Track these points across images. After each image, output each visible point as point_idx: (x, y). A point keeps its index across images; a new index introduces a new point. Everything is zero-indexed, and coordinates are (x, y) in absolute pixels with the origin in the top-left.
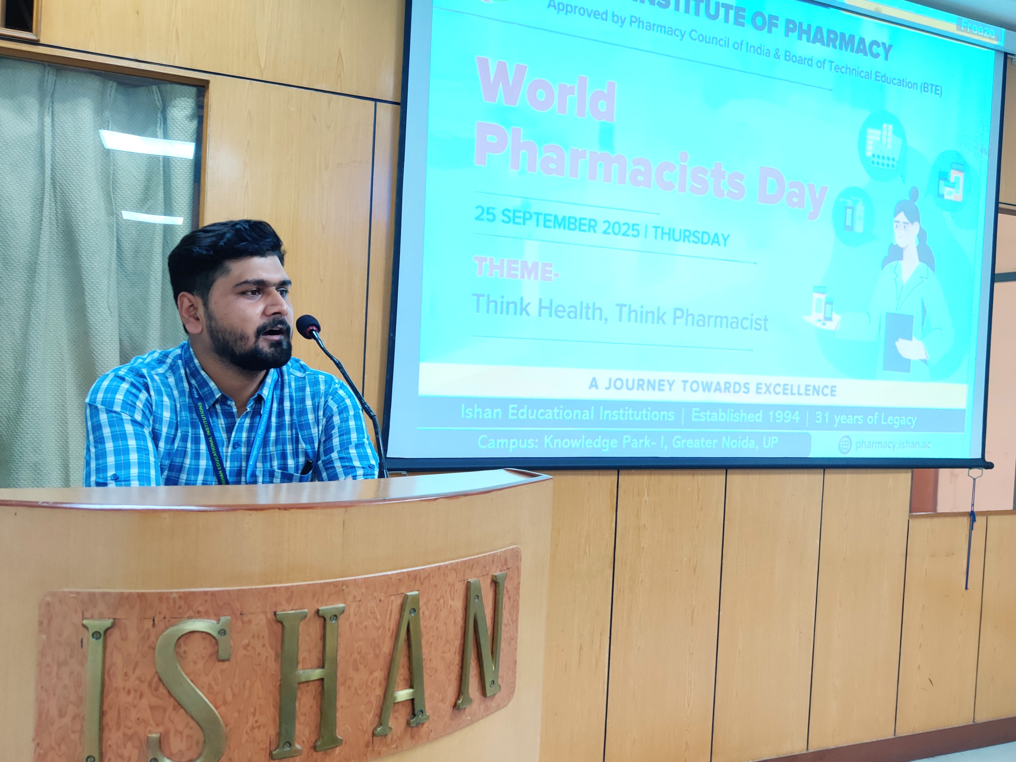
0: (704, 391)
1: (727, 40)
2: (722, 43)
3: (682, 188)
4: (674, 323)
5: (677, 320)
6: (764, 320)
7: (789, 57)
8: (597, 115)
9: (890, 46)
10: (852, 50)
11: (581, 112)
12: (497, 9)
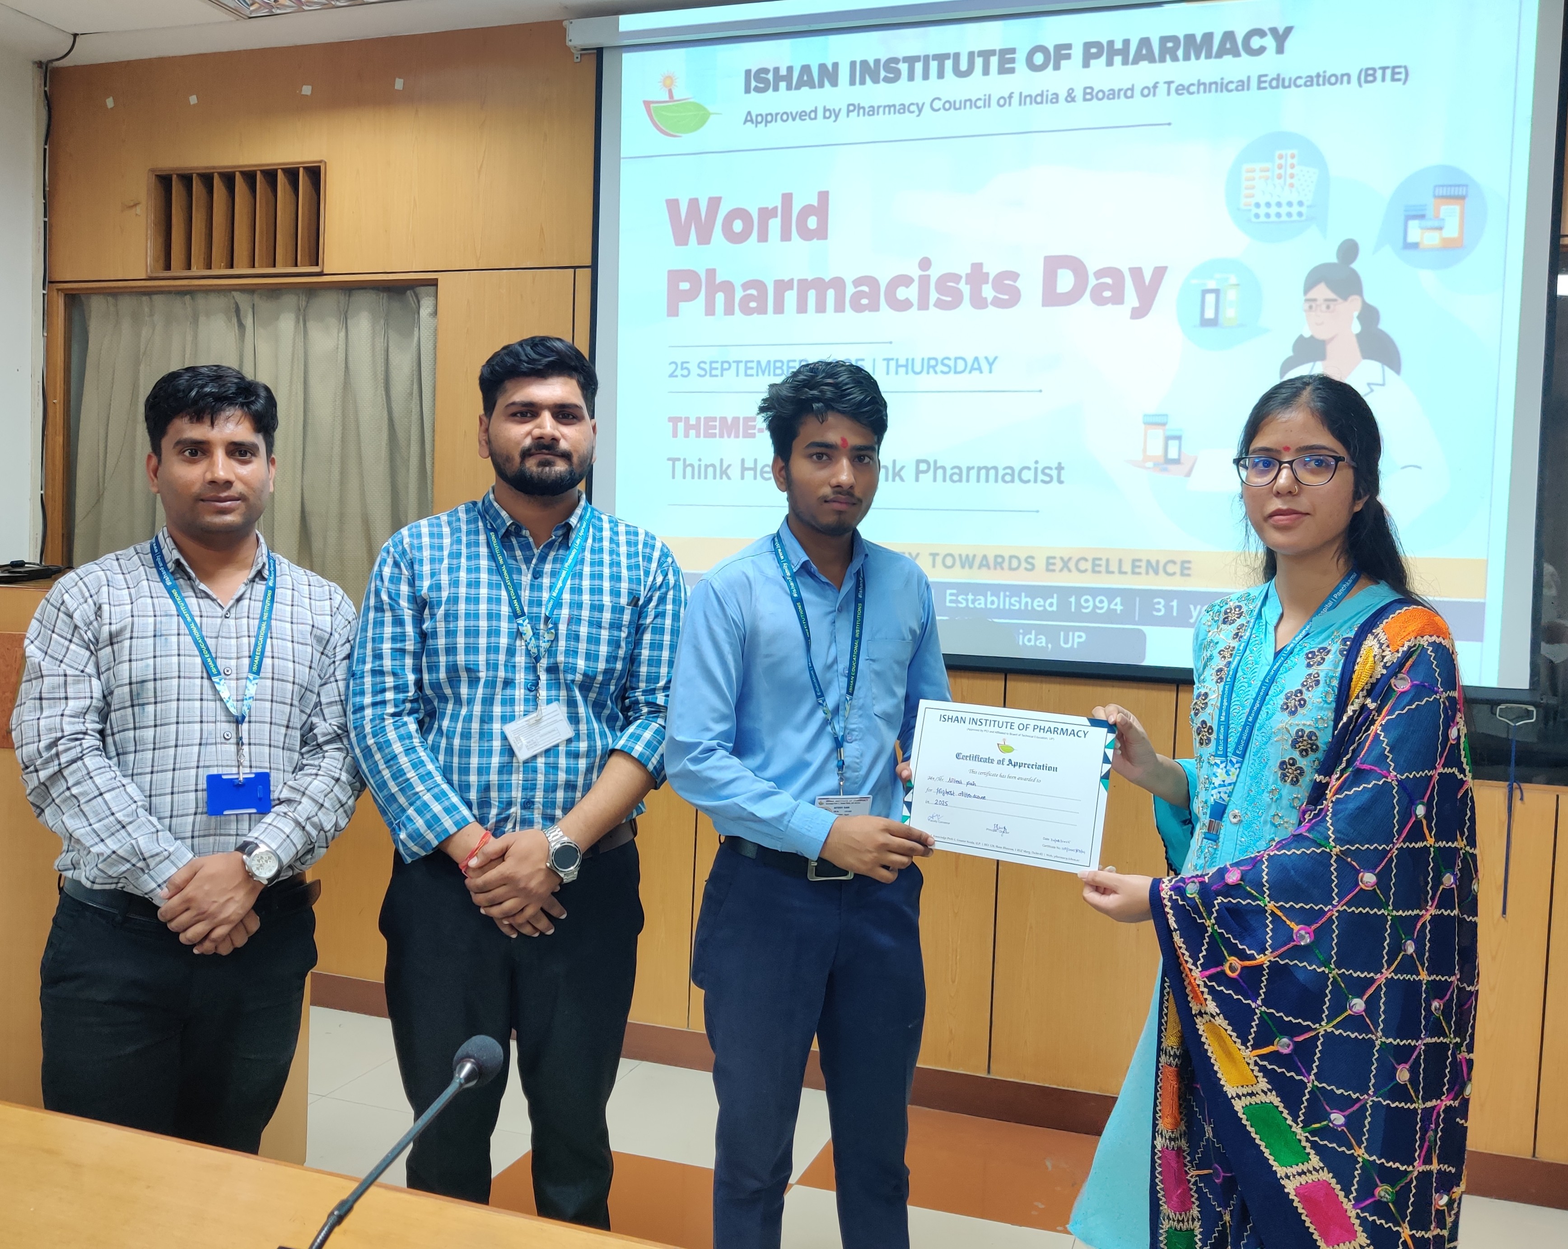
0: (963, 567)
1: (987, 97)
2: (980, 103)
3: (923, 305)
4: (917, 480)
5: (921, 476)
6: (1056, 468)
7: (1090, 94)
8: (807, 235)
9: (1289, 30)
10: (1209, 56)
11: (786, 236)
12: (688, 141)
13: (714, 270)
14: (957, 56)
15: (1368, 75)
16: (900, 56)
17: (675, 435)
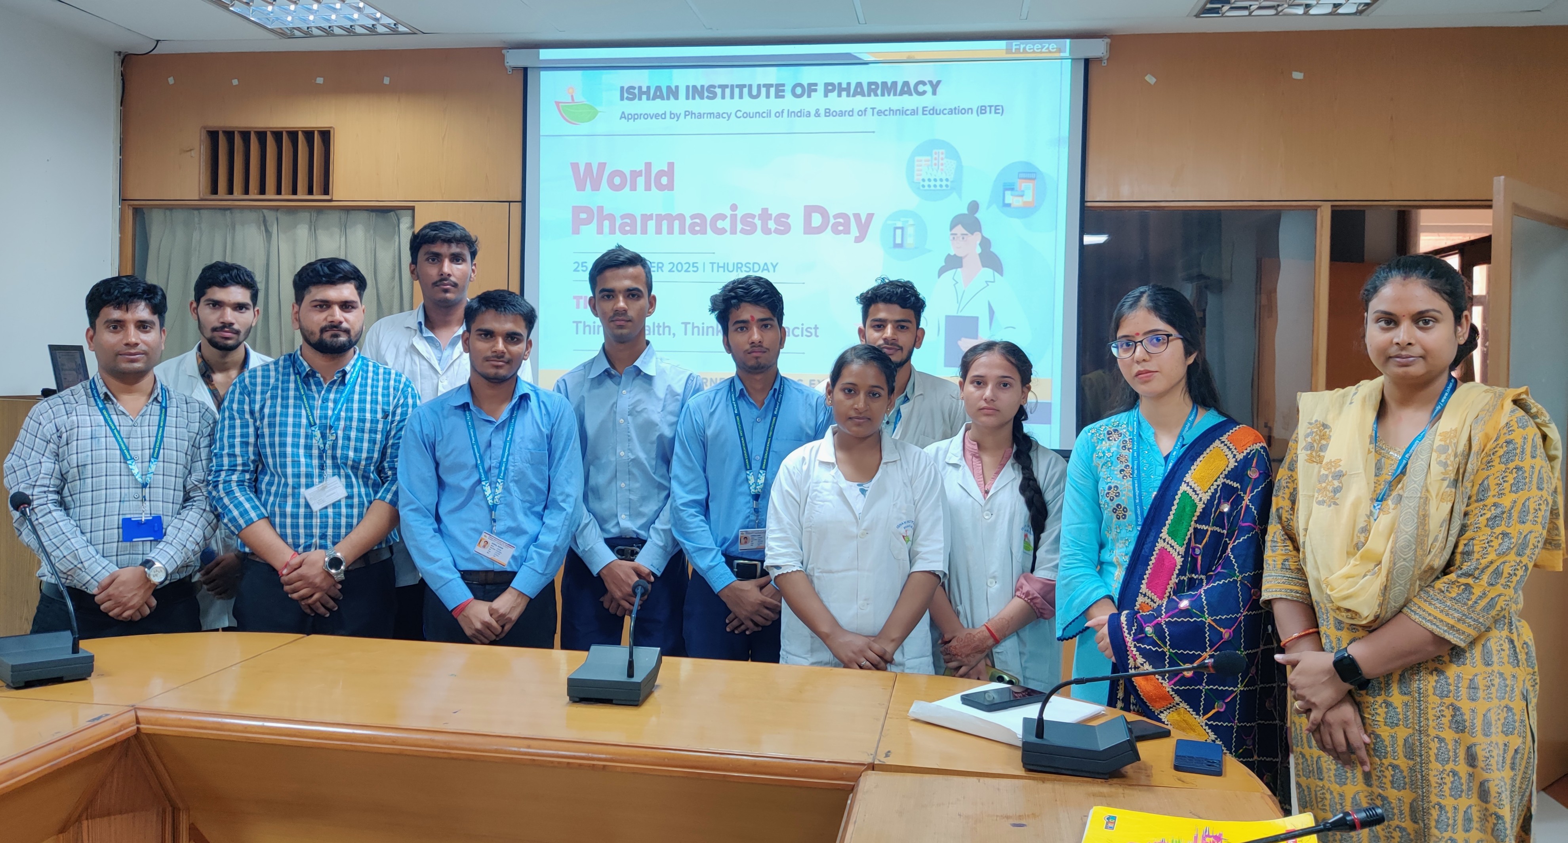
1: (769, 111)
2: (764, 115)
3: (733, 231)
6: (814, 328)
7: (828, 113)
8: (661, 187)
9: (939, 82)
10: (895, 95)
11: (648, 188)
12: (584, 128)
13: (602, 207)
14: (750, 86)
15: (982, 110)
16: (717, 84)
17: (578, 306)
